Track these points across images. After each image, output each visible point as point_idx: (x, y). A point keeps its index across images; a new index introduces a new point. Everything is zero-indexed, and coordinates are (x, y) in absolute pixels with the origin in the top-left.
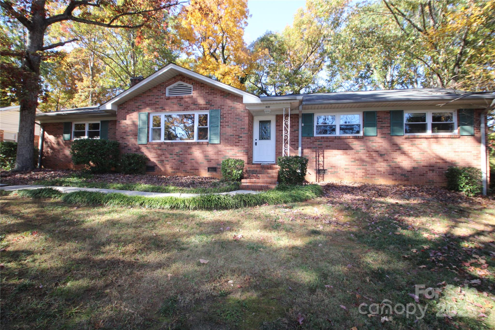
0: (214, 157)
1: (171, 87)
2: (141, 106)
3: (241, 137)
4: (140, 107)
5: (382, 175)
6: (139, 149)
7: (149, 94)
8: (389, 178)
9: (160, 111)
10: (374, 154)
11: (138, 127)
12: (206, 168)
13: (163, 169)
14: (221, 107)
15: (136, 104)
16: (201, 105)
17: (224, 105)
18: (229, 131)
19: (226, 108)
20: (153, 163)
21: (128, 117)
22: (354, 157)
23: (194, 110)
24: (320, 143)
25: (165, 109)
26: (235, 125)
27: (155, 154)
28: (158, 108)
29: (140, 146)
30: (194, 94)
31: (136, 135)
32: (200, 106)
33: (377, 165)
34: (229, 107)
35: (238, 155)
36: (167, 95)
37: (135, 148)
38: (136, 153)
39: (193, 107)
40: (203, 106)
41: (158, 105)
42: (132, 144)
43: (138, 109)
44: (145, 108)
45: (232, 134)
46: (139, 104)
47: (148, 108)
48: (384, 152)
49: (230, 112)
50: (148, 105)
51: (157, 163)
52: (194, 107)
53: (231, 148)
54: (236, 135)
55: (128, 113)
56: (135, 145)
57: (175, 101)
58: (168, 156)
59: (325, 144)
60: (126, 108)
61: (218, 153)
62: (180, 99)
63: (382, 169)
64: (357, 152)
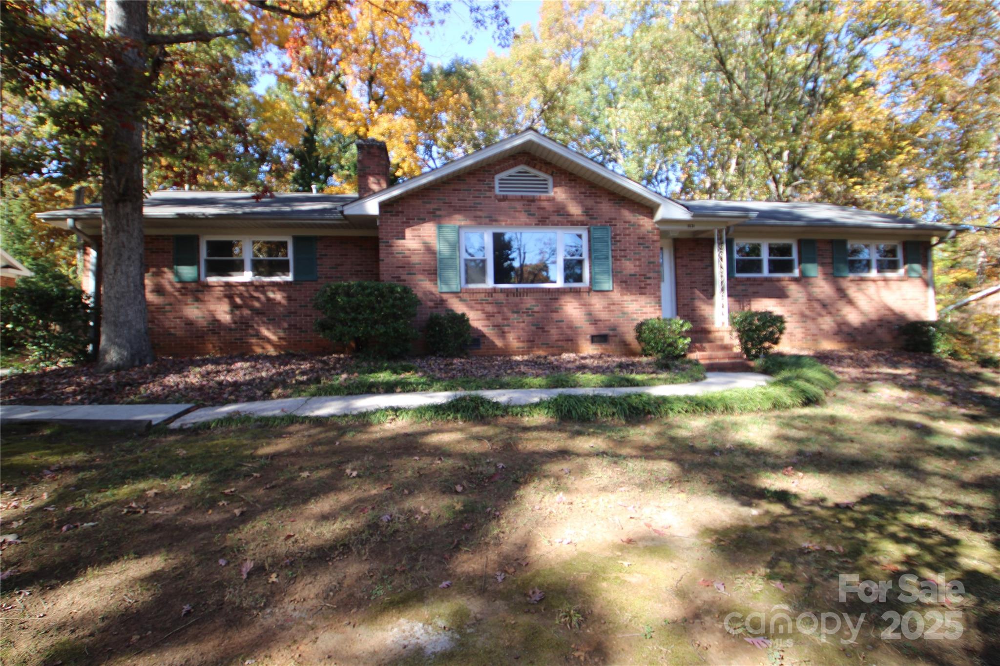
0: (604, 315)
1: (504, 175)
2: (440, 210)
3: (649, 278)
4: (438, 213)
5: (826, 335)
6: (442, 302)
7: (457, 187)
8: (834, 339)
9: (486, 224)
10: (816, 305)
11: (438, 255)
12: (588, 337)
13: (499, 343)
14: (611, 222)
15: (428, 206)
16: (573, 215)
17: (615, 219)
18: (629, 267)
19: (620, 226)
20: (476, 330)
21: (408, 233)
22: (790, 309)
23: (557, 225)
24: (743, 287)
25: (496, 221)
26: (637, 257)
27: (479, 312)
28: (480, 217)
29: (445, 296)
30: (559, 194)
31: (433, 273)
32: (570, 219)
33: (820, 320)
34: (625, 222)
35: (644, 310)
36: (497, 191)
37: (431, 301)
38: (435, 311)
39: (556, 218)
40: (575, 218)
41: (481, 210)
42: (425, 293)
43: (434, 216)
44: (450, 215)
45: (632, 272)
46: (436, 206)
47: (457, 217)
48: (828, 301)
49: (627, 232)
50: (458, 210)
51: (485, 330)
52: (559, 218)
53: (633, 297)
54: (640, 275)
55: (409, 223)
56: (432, 293)
57: (518, 205)
58: (509, 314)
59: (751, 289)
60: (402, 212)
61: (610, 306)
62: (529, 201)
63: (825, 327)
64: (795, 302)
